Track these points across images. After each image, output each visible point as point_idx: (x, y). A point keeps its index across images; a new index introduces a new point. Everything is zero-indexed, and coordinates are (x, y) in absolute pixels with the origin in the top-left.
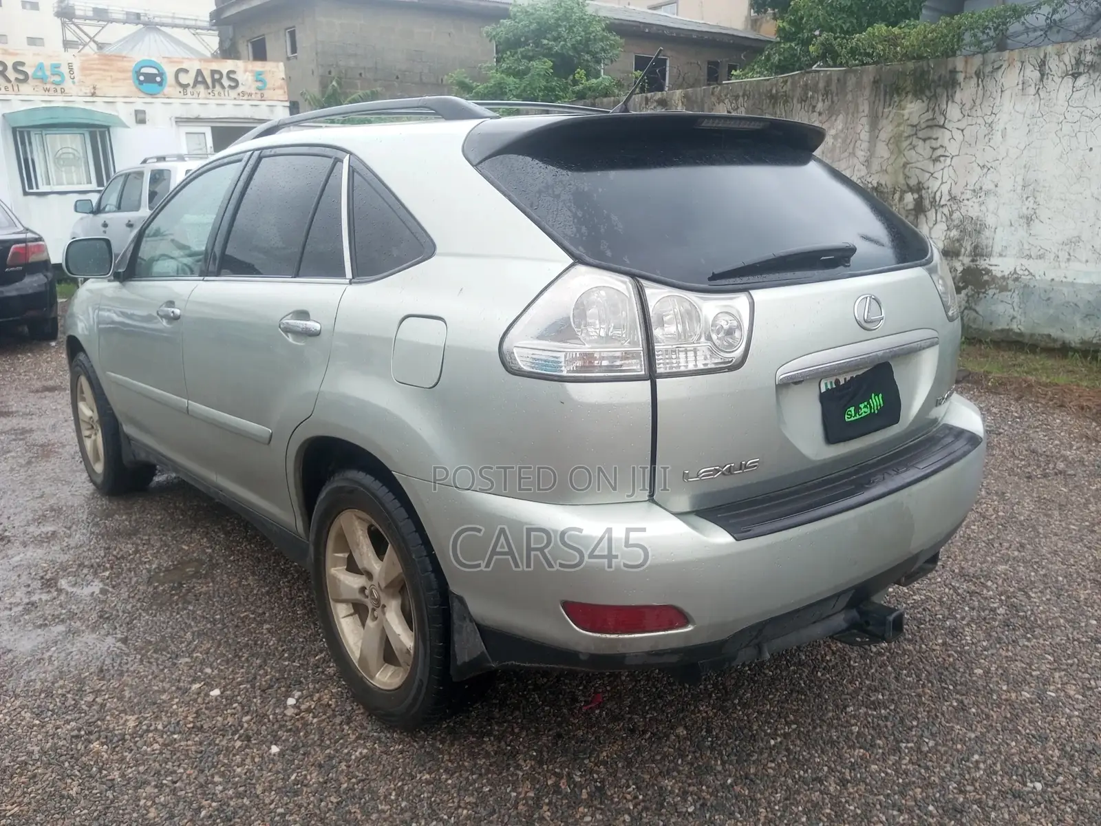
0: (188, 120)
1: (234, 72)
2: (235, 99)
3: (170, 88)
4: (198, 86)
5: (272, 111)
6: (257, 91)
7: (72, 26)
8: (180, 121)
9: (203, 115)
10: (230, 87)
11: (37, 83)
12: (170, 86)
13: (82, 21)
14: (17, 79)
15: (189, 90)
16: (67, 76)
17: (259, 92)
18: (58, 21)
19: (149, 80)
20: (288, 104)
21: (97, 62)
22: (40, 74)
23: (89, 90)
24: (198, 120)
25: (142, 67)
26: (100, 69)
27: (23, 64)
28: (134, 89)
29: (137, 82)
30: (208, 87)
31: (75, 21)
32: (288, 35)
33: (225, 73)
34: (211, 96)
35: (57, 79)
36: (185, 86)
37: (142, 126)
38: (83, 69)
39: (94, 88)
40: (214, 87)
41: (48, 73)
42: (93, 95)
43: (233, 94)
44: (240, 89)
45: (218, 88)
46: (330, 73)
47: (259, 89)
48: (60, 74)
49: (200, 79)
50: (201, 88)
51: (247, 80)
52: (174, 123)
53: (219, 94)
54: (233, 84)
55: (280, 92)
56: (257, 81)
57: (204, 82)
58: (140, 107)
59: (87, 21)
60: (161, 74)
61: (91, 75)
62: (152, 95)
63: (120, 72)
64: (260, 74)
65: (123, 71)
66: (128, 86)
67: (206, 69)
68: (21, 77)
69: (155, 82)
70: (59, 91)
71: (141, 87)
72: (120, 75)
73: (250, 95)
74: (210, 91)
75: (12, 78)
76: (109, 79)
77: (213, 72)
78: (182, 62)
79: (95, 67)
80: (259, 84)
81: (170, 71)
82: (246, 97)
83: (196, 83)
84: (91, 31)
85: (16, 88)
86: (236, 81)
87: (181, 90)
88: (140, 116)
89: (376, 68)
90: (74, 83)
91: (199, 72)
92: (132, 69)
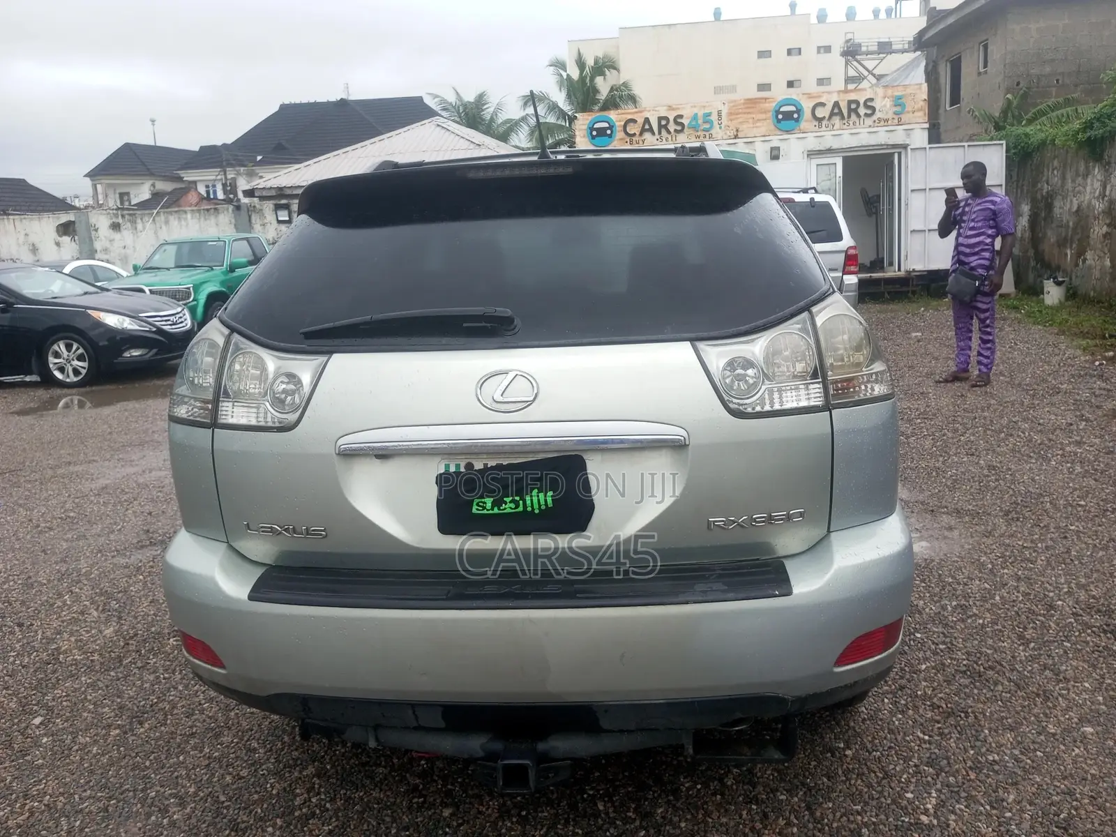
0: (820, 153)
1: (871, 100)
2: (870, 126)
3: (807, 123)
4: (834, 118)
5: (908, 135)
6: (895, 116)
7: (855, 63)
8: (811, 154)
9: (835, 147)
10: (866, 115)
11: (691, 131)
12: (806, 121)
13: (864, 57)
14: (676, 131)
15: (824, 123)
16: (716, 123)
17: (896, 117)
18: (843, 60)
19: (787, 118)
20: (927, 126)
21: (742, 107)
22: (694, 123)
23: (732, 134)
24: (830, 151)
25: (780, 107)
26: (745, 113)
27: (681, 116)
28: (772, 127)
29: (776, 121)
30: (843, 118)
31: (858, 57)
32: (981, 48)
33: (862, 102)
34: (845, 127)
35: (707, 126)
36: (820, 120)
37: (775, 162)
38: (730, 114)
39: (737, 131)
40: (849, 116)
41: (700, 122)
42: (736, 137)
43: (869, 121)
44: (878, 115)
45: (853, 116)
46: (1018, 84)
47: (895, 113)
48: (711, 122)
49: (836, 111)
50: (836, 120)
51: (885, 106)
52: (806, 156)
53: (854, 123)
54: (869, 112)
55: (921, 114)
56: (895, 106)
57: (841, 113)
58: (775, 144)
59: (869, 56)
60: (799, 111)
61: (737, 118)
62: (788, 132)
63: (761, 113)
64: (900, 98)
65: (765, 112)
66: (767, 125)
67: (843, 100)
68: (679, 128)
69: (793, 119)
70: (708, 137)
71: (779, 125)
72: (763, 116)
73: (887, 120)
74: (845, 122)
75: (672, 130)
76: (751, 121)
77: (850, 102)
78: (820, 97)
79: (740, 111)
80: (898, 109)
81: (807, 106)
82: (882, 123)
83: (832, 114)
84: (870, 64)
85: (674, 138)
86: (873, 109)
87: (817, 124)
88: (775, 153)
89: (1079, 71)
90: (720, 128)
91: (836, 104)
92: (772, 109)
